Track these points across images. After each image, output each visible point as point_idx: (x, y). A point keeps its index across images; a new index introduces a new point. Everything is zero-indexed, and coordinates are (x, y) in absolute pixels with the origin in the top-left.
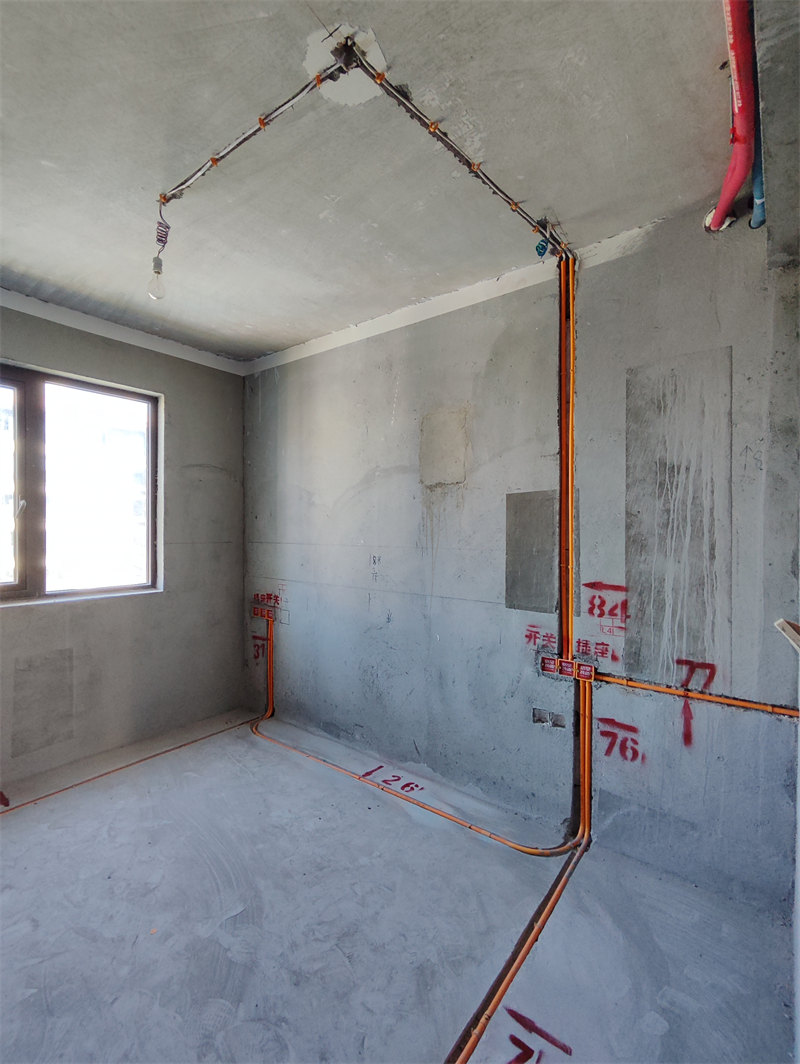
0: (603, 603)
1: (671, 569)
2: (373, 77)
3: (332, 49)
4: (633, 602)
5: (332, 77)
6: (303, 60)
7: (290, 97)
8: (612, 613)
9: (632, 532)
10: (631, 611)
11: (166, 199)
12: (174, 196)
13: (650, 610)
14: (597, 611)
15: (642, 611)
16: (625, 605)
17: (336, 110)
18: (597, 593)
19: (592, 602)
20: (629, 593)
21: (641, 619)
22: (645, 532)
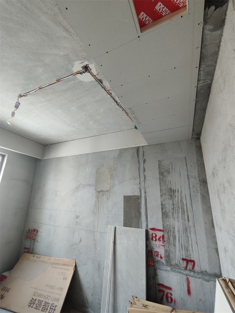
0: (156, 236)
1: (177, 224)
2: (93, 76)
3: (82, 66)
4: (166, 236)
5: (81, 73)
6: (72, 68)
7: (67, 76)
8: (159, 240)
9: (164, 211)
10: (166, 239)
11: (21, 96)
12: (24, 96)
13: (171, 239)
14: (154, 239)
15: (169, 239)
16: (163, 236)
17: (80, 82)
18: (154, 232)
19: (152, 235)
20: (164, 232)
21: (169, 242)
22: (167, 211)
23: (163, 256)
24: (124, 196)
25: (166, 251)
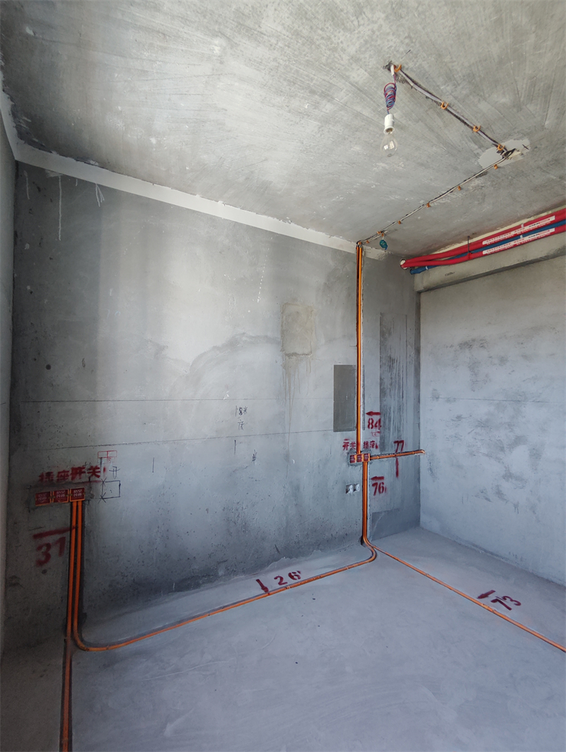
0: (373, 421)
1: (392, 402)
4: (382, 419)
8: (376, 426)
9: (382, 387)
10: (382, 424)
13: (387, 422)
14: (371, 426)
15: (385, 422)
16: (380, 420)
18: (371, 417)
19: (369, 422)
20: (381, 415)
21: (384, 426)
22: (385, 387)
23: (378, 444)
24: (335, 366)
25: (381, 438)
